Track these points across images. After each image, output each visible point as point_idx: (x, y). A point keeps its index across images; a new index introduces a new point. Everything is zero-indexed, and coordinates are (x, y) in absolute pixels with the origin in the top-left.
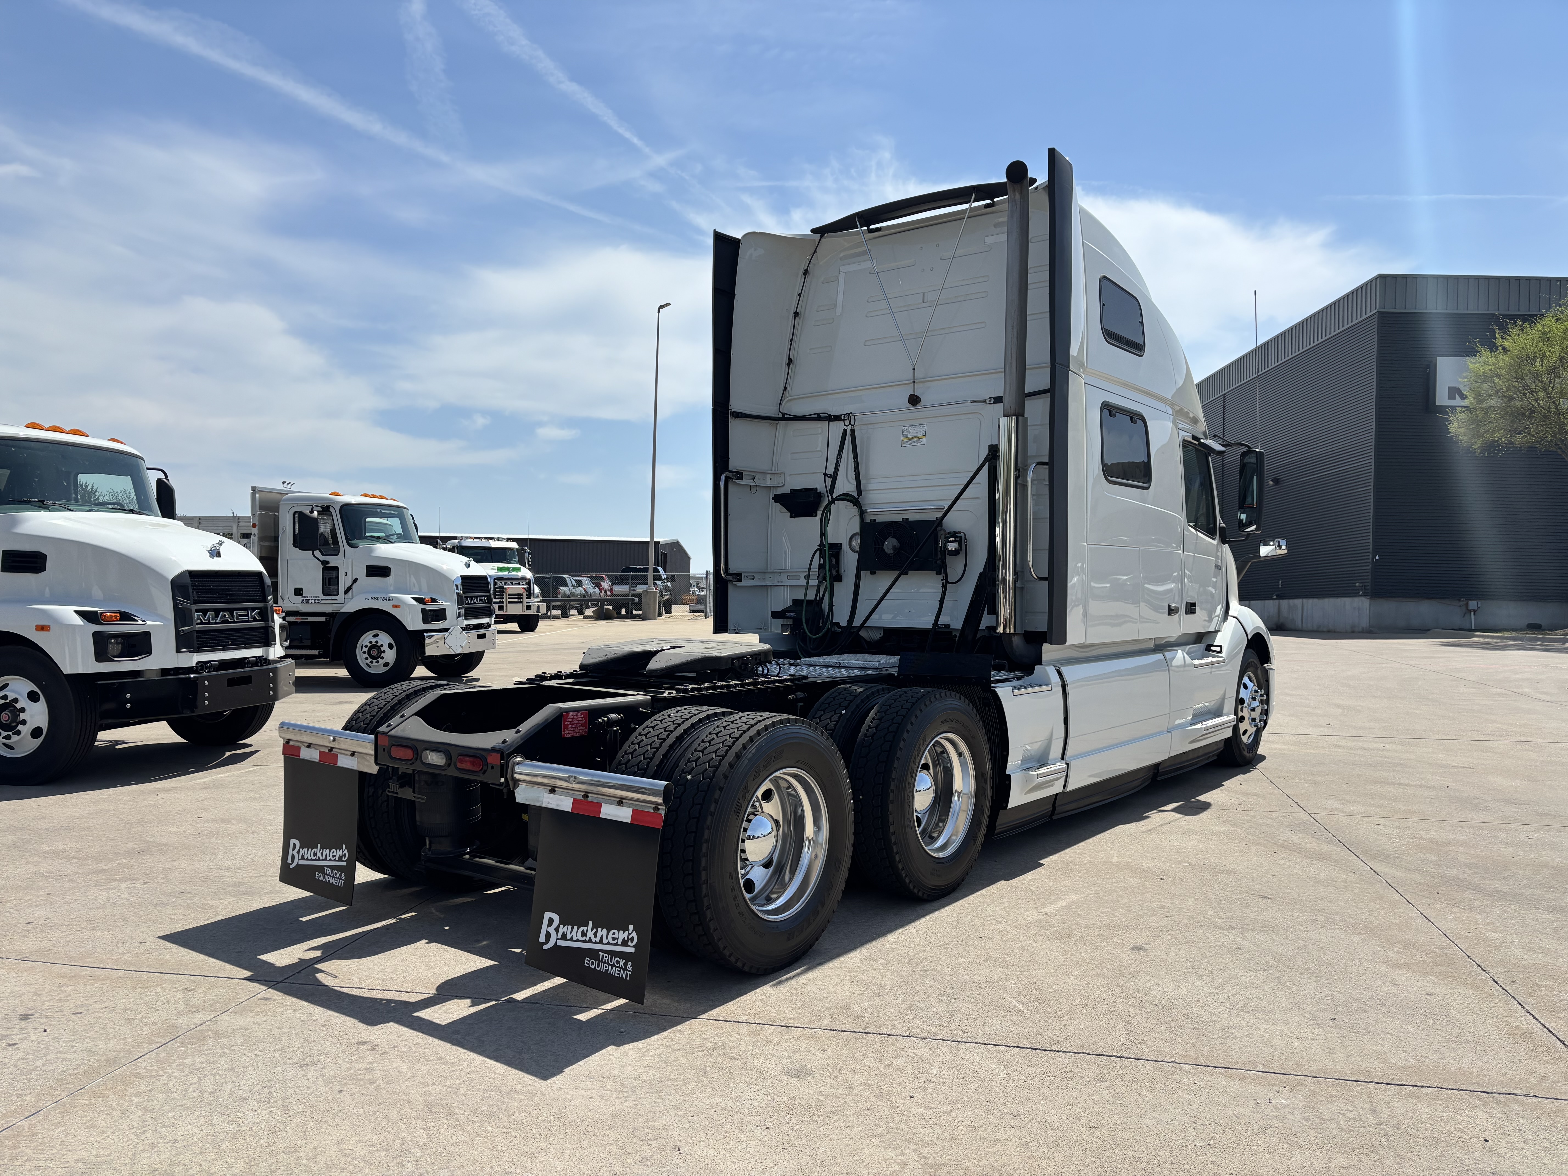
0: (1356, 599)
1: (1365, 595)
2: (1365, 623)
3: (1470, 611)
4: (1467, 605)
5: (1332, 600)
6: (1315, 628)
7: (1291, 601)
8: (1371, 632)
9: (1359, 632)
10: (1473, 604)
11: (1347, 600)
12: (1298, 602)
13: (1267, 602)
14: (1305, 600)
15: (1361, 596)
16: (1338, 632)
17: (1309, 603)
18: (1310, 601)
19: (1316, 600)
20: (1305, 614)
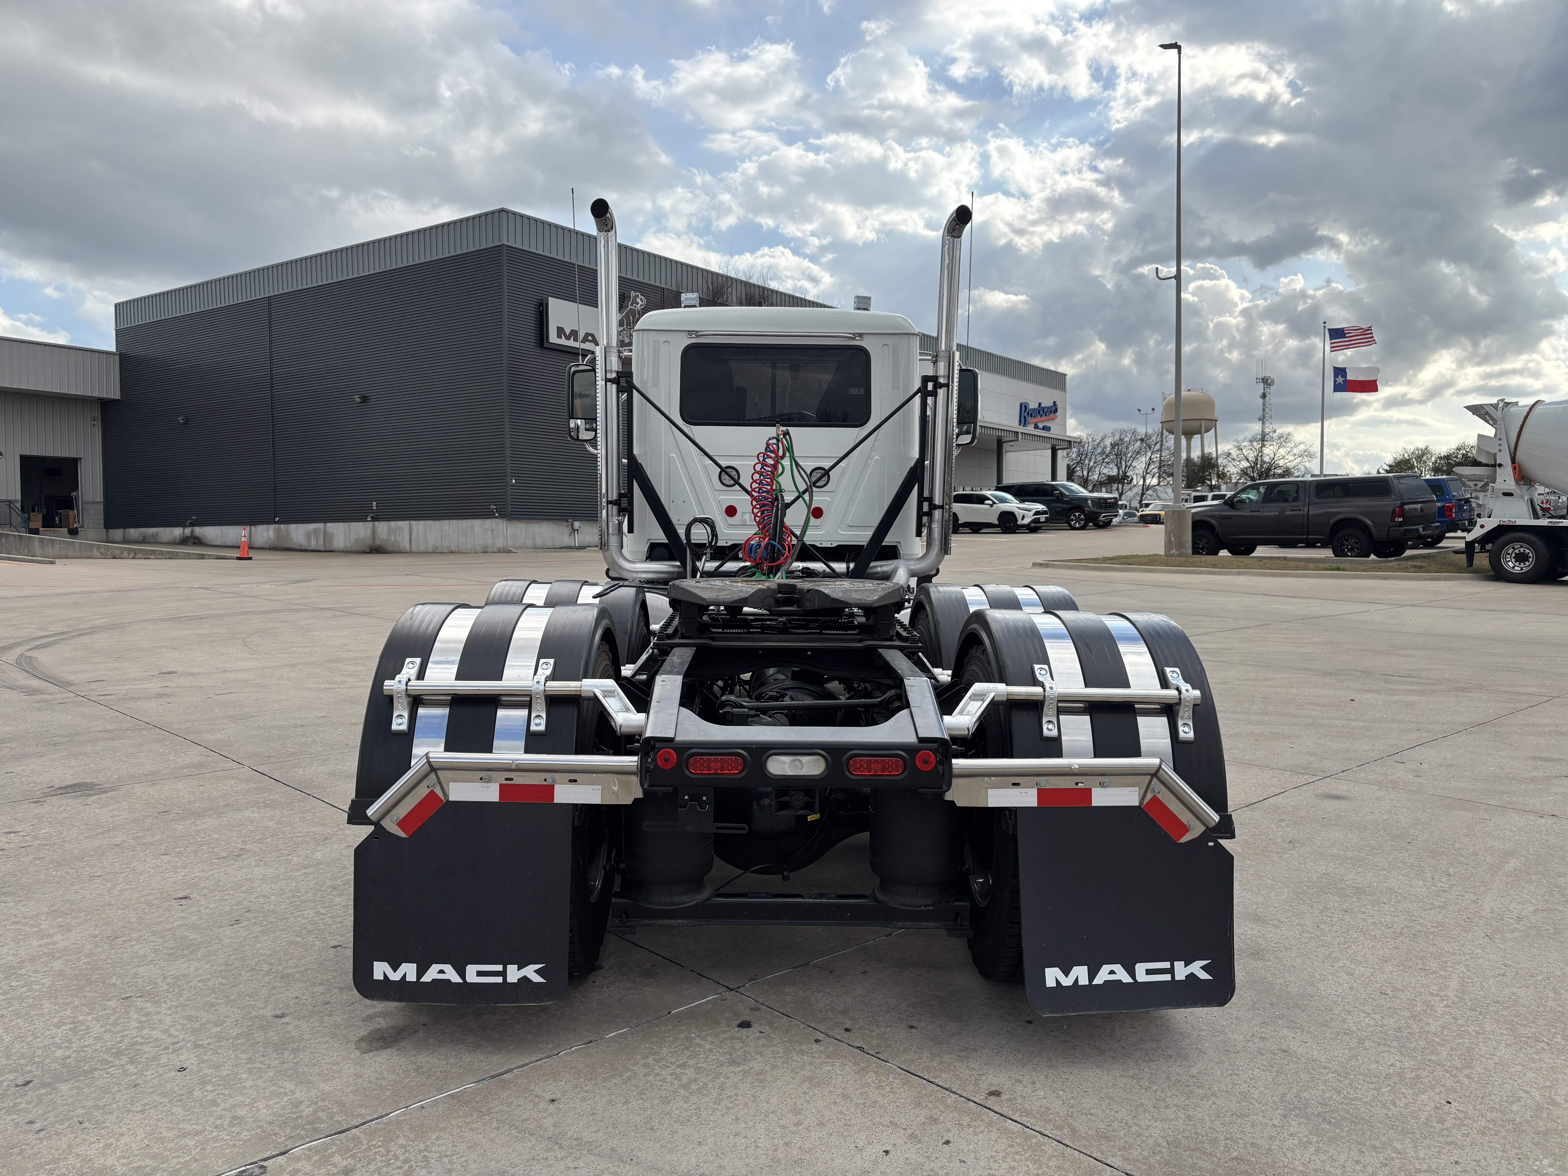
0: (488, 521)
1: (501, 517)
2: (501, 543)
3: (575, 530)
4: (572, 525)
5: (454, 522)
6: (430, 549)
7: (393, 524)
8: (509, 552)
9: (494, 553)
10: (577, 524)
11: (477, 523)
12: (404, 524)
13: (354, 525)
14: (412, 522)
15: (497, 518)
16: (464, 552)
17: (419, 526)
18: (422, 523)
19: (430, 522)
20: (414, 536)
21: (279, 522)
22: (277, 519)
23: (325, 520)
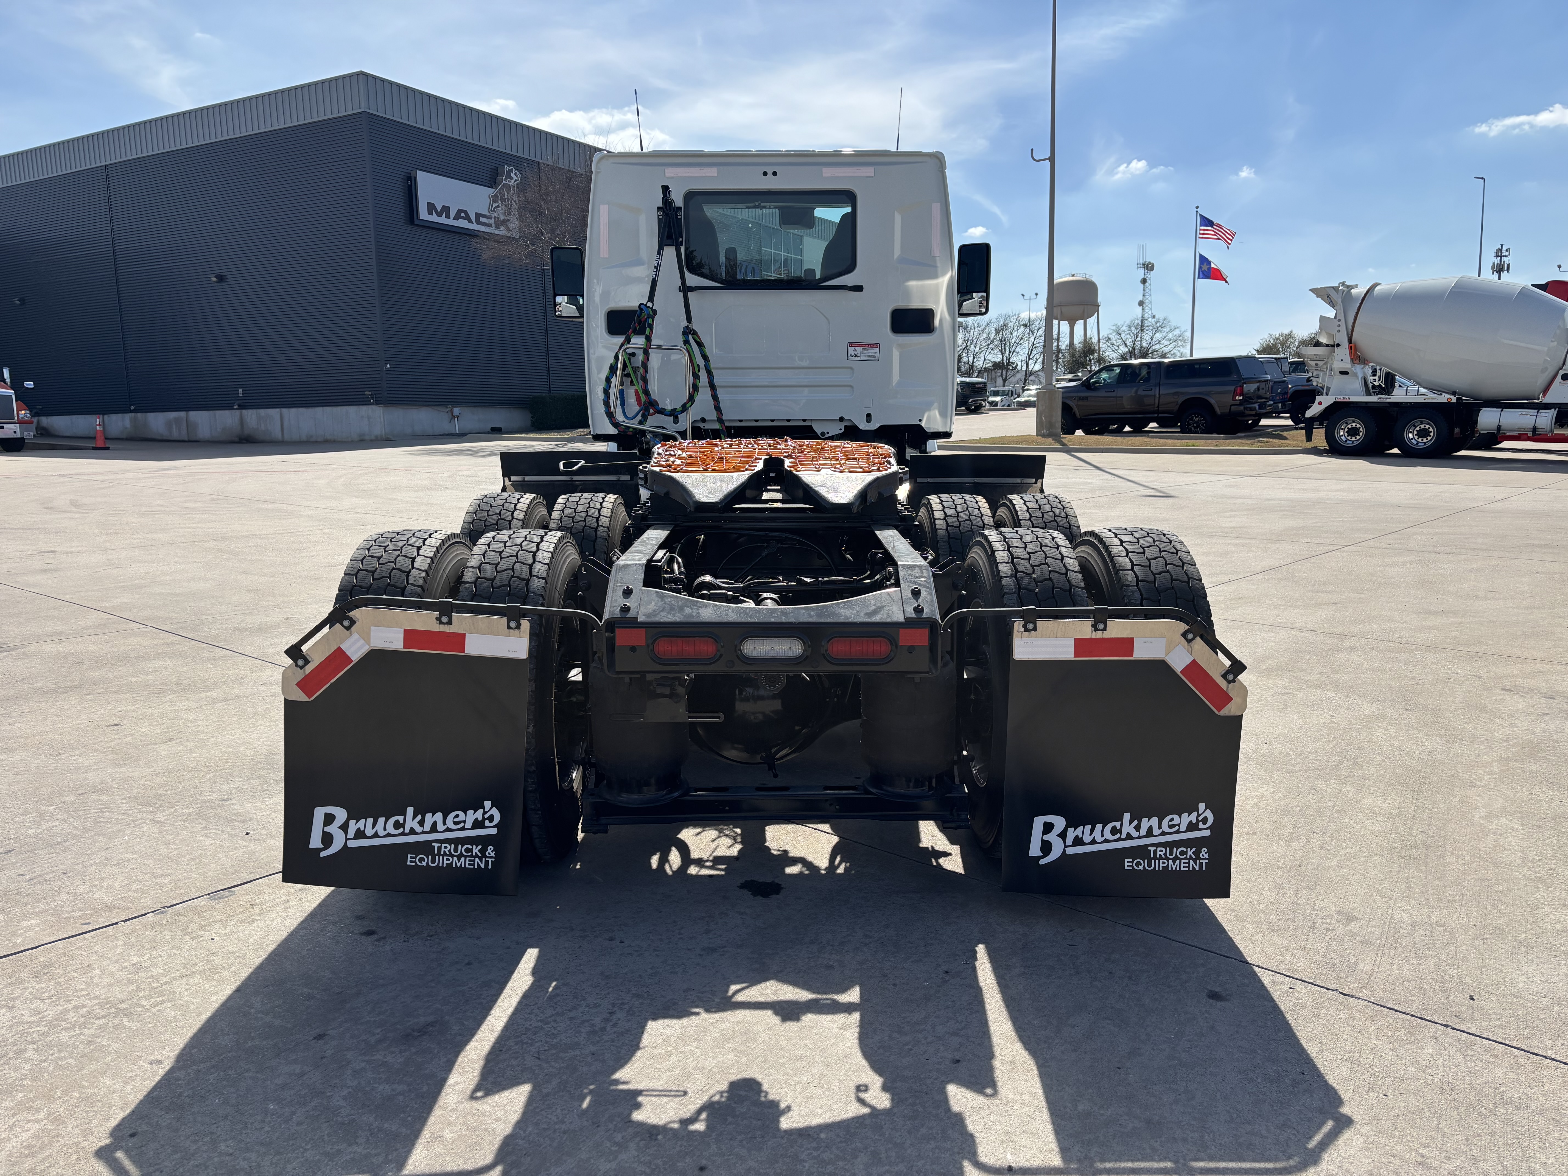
0: (364, 408)
1: (377, 403)
2: (378, 430)
3: (454, 417)
4: (452, 411)
5: (327, 409)
6: (304, 438)
7: (262, 412)
8: (388, 440)
9: (371, 440)
10: (456, 411)
11: (352, 410)
12: (274, 412)
13: (219, 413)
14: (285, 411)
15: (373, 404)
16: (340, 442)
17: (292, 413)
18: (293, 411)
19: (302, 410)
20: (286, 424)
21: (135, 411)
22: (132, 408)
23: (187, 409)
